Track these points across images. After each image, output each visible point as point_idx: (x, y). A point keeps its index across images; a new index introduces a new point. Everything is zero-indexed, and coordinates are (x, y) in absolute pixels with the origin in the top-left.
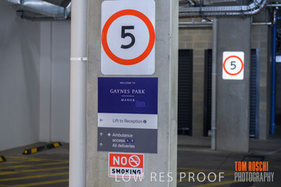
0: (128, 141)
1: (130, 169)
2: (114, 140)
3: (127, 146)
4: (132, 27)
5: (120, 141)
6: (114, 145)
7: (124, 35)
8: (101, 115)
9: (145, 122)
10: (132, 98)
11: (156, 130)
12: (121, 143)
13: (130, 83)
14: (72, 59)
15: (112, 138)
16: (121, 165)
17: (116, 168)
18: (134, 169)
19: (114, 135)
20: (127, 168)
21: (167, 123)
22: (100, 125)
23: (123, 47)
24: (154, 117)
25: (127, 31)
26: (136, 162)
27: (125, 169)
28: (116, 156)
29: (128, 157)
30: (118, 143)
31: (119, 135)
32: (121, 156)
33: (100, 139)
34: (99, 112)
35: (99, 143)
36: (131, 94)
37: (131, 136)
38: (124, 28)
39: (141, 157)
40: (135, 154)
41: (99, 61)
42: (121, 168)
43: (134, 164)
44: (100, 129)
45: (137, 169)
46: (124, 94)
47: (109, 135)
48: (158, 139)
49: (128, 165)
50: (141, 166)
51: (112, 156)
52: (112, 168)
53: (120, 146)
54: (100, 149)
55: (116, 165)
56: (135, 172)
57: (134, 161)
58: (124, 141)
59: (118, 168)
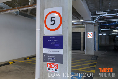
0: (53, 59)
1: (54, 69)
2: (48, 58)
3: (53, 60)
4: (54, 17)
5: (50, 58)
6: (49, 60)
7: (52, 20)
8: (44, 49)
9: (59, 52)
10: (54, 43)
11: (63, 55)
12: (51, 59)
13: (54, 38)
14: (36, 30)
15: (48, 57)
16: (51, 67)
17: (49, 68)
18: (55, 69)
19: (48, 56)
20: (53, 68)
21: (67, 52)
22: (44, 52)
23: (51, 25)
24: (62, 50)
25: (52, 19)
26: (56, 66)
27: (52, 68)
28: (49, 64)
29: (53, 64)
30: (50, 59)
31: (50, 56)
32: (51, 64)
33: (44, 57)
34: (44, 48)
35: (43, 59)
36: (54, 41)
37: (54, 57)
38: (52, 18)
39: (57, 65)
40: (55, 64)
41: (44, 30)
42: (51, 68)
43: (55, 67)
44: (44, 54)
45: (56, 69)
46: (51, 42)
47: (47, 56)
48: (64, 58)
49: (53, 67)
50: (57, 68)
51: (48, 63)
52: (48, 68)
53: (50, 60)
54: (44, 61)
55: (49, 67)
56: (55, 70)
57: (55, 66)
58: (52, 58)
59: (50, 68)
